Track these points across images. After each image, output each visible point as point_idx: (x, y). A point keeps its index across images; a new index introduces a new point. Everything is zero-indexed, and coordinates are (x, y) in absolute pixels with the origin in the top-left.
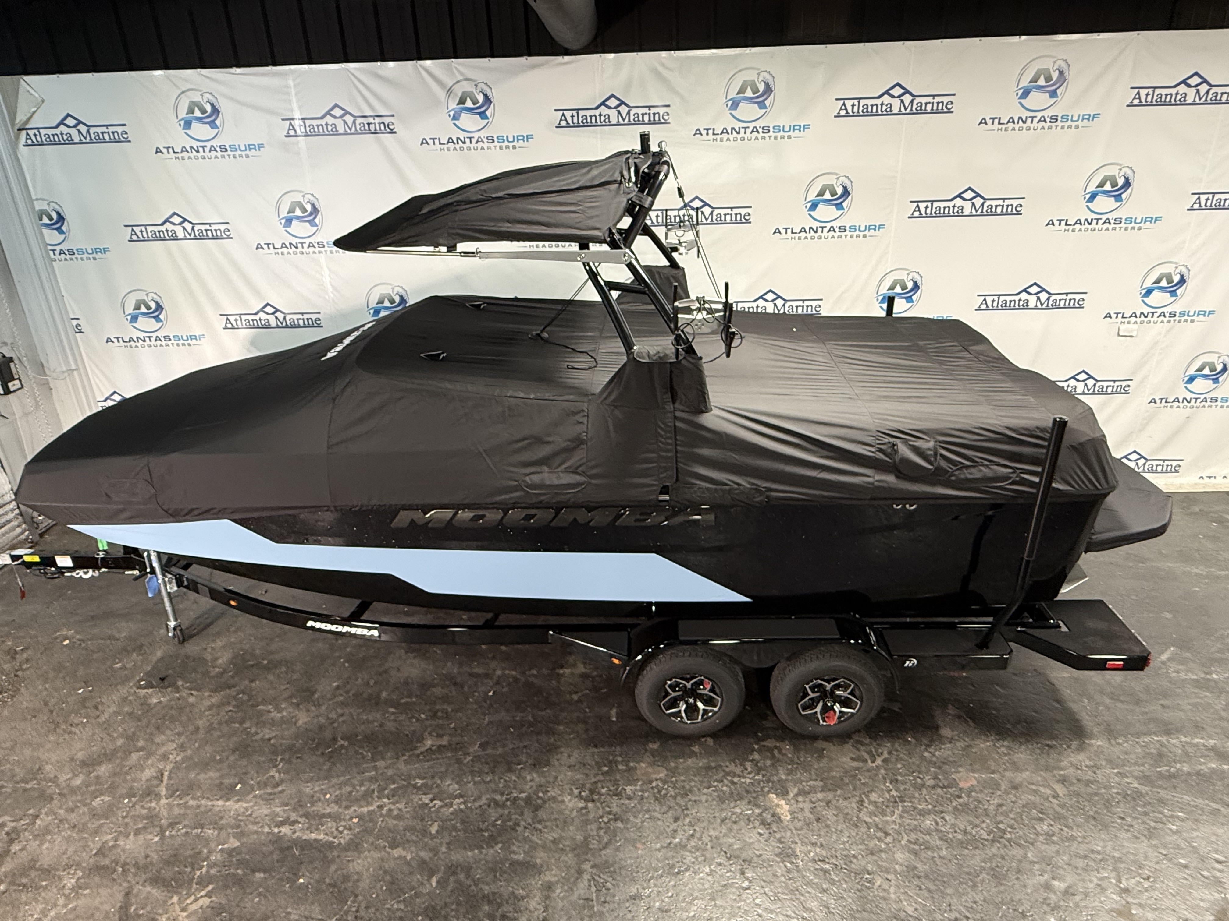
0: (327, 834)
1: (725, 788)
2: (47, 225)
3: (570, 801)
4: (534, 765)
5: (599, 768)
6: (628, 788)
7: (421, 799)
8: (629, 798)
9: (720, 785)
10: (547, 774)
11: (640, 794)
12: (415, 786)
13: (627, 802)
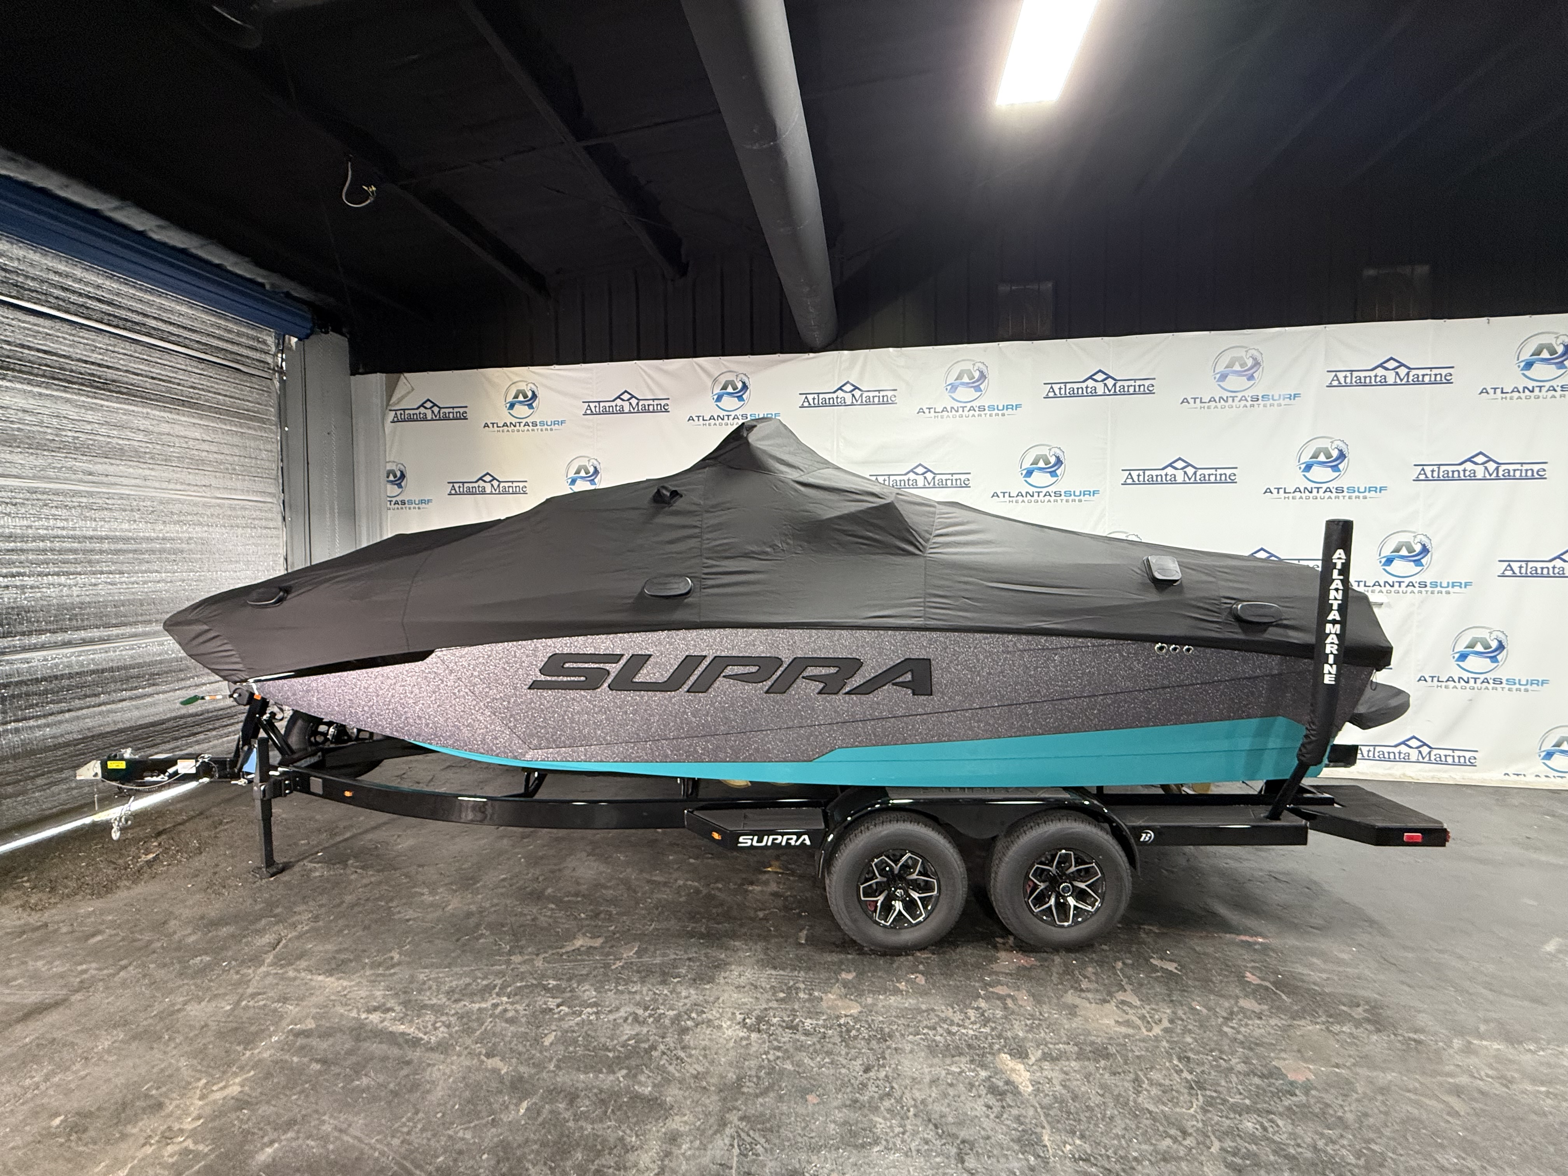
0: (419, 1029)
1: (938, 1038)
2: (392, 482)
3: (730, 1027)
4: (694, 980)
5: (774, 994)
6: (808, 1022)
7: (545, 1003)
8: (807, 1034)
9: (931, 1033)
10: (708, 992)
11: (822, 1030)
12: (545, 988)
13: (803, 1038)
